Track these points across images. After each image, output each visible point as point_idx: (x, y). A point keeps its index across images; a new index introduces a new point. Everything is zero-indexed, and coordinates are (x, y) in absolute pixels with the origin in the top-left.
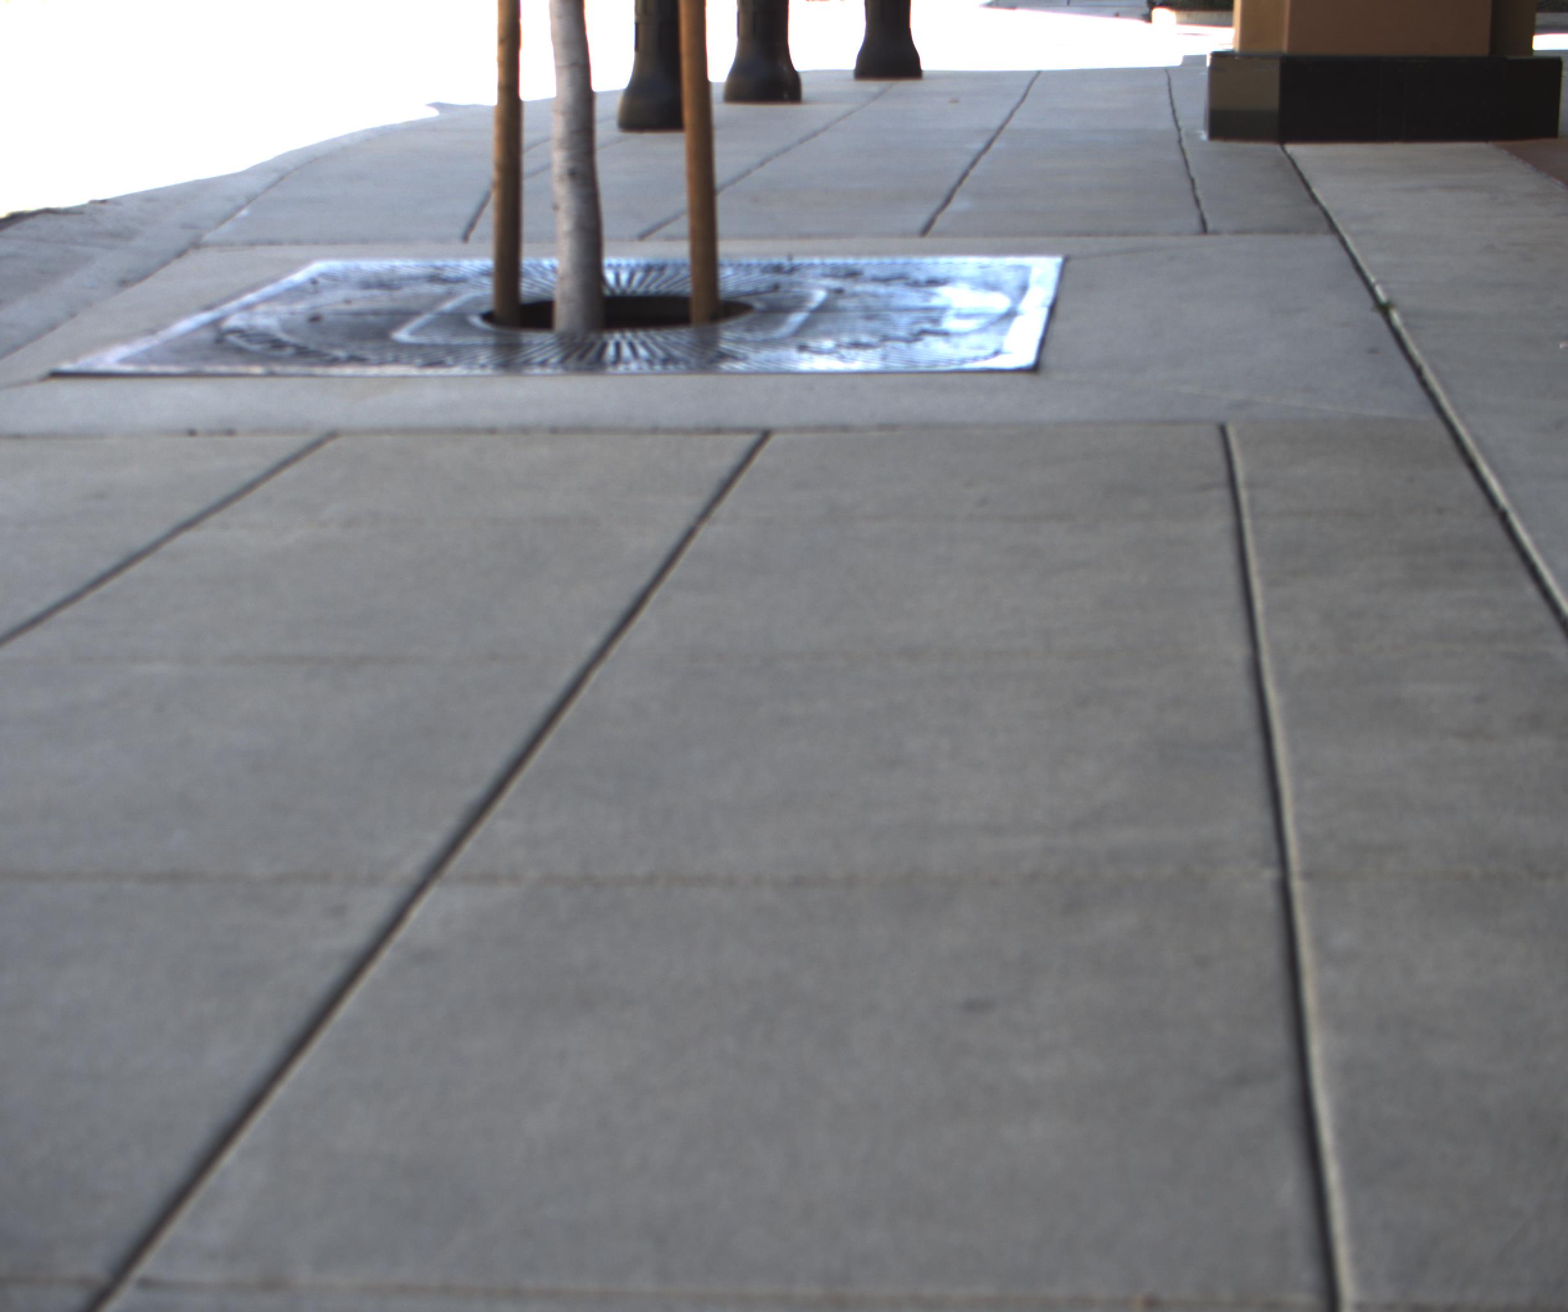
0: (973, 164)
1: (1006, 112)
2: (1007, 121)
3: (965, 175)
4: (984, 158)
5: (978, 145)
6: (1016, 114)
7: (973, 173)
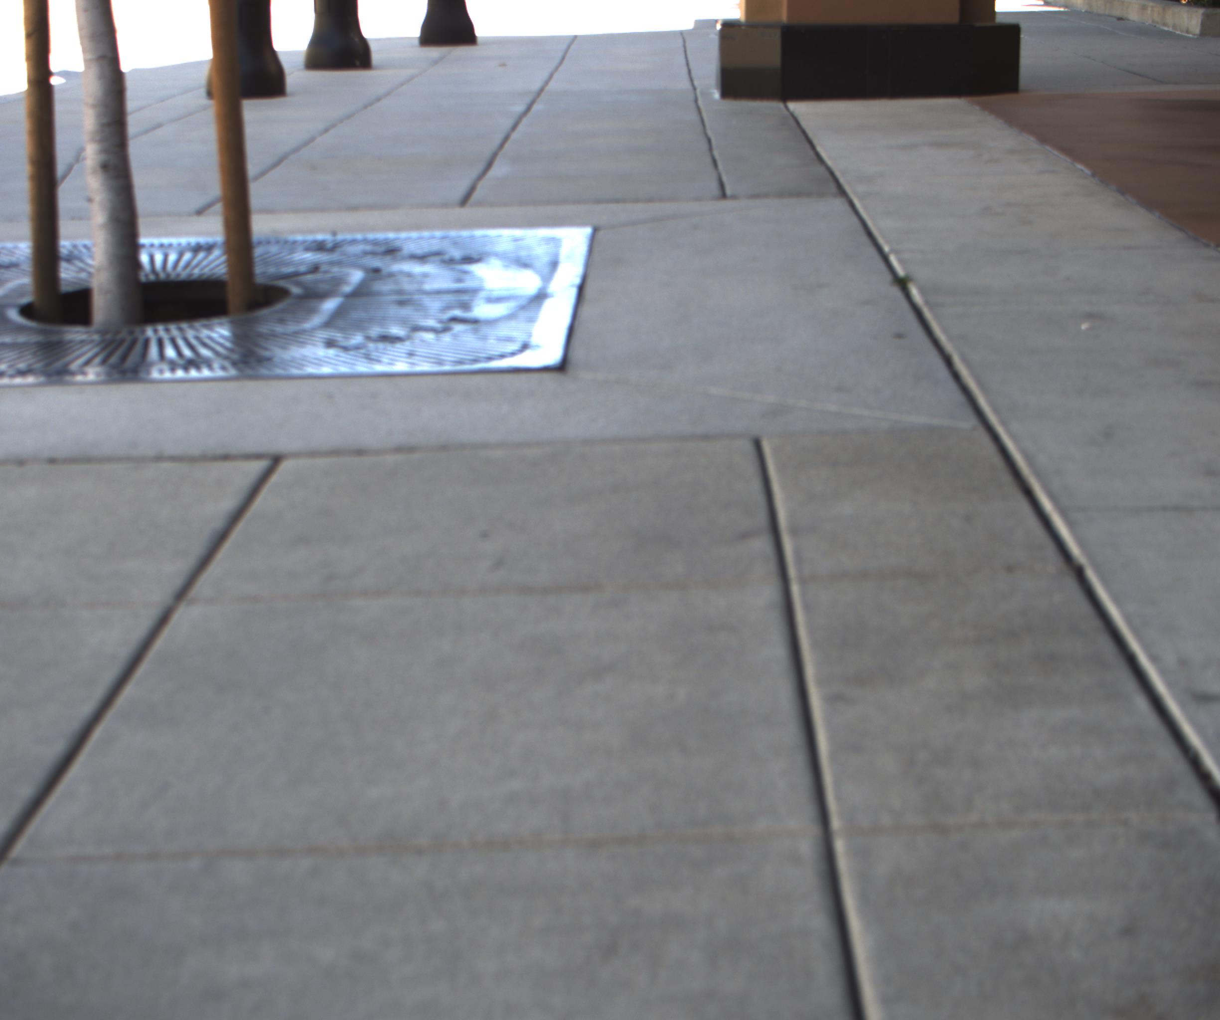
0: (514, 127)
1: (545, 75)
2: (547, 83)
3: (506, 138)
4: (525, 120)
5: (520, 108)
6: (556, 76)
7: (515, 135)
